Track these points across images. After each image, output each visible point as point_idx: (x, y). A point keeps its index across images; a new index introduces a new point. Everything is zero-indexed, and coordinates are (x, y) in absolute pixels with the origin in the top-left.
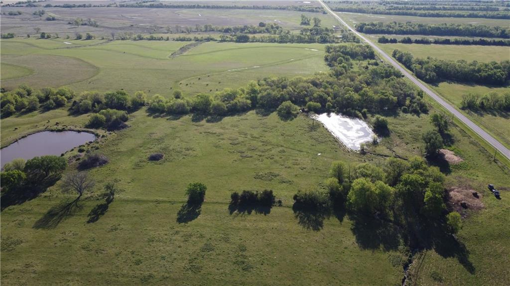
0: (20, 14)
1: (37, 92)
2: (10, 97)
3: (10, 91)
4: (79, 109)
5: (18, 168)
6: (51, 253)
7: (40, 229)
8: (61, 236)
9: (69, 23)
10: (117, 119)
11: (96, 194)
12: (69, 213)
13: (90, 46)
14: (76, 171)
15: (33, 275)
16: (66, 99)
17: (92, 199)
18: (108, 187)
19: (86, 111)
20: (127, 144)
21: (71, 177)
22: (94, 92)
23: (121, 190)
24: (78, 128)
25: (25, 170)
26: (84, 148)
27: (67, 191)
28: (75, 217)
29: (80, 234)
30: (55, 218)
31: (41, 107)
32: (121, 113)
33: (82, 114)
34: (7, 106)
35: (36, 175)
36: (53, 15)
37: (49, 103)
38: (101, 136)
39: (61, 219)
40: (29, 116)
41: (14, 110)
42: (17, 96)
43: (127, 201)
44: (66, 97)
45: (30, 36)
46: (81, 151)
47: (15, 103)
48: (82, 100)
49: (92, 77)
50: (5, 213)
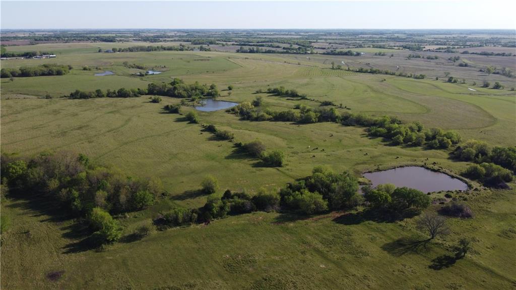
0: (436, 58)
1: (427, 130)
2: (403, 130)
3: (404, 124)
4: (460, 155)
5: (388, 191)
6: (388, 277)
7: (386, 252)
8: (401, 267)
9: (481, 71)
10: (498, 177)
11: (448, 243)
12: (415, 249)
13: (495, 95)
14: (436, 213)
15: (366, 288)
16: (451, 143)
17: (442, 247)
18: (462, 242)
19: (467, 159)
20: (501, 206)
21: (429, 217)
22: (482, 142)
23: (475, 251)
24: (453, 174)
25: (392, 195)
26: (452, 195)
27: (420, 228)
28: (419, 256)
29: (418, 274)
30: (401, 248)
31: (425, 144)
32: (506, 171)
33: (462, 161)
34: (398, 136)
35: (400, 203)
36: (466, 61)
37: (433, 142)
38: (474, 188)
39: (406, 252)
40: (412, 150)
41: (402, 141)
42: (409, 129)
43: (478, 266)
44: (451, 141)
45: (439, 78)
46: (448, 196)
47: (405, 135)
48: (467, 147)
49: (486, 127)
50: (365, 225)
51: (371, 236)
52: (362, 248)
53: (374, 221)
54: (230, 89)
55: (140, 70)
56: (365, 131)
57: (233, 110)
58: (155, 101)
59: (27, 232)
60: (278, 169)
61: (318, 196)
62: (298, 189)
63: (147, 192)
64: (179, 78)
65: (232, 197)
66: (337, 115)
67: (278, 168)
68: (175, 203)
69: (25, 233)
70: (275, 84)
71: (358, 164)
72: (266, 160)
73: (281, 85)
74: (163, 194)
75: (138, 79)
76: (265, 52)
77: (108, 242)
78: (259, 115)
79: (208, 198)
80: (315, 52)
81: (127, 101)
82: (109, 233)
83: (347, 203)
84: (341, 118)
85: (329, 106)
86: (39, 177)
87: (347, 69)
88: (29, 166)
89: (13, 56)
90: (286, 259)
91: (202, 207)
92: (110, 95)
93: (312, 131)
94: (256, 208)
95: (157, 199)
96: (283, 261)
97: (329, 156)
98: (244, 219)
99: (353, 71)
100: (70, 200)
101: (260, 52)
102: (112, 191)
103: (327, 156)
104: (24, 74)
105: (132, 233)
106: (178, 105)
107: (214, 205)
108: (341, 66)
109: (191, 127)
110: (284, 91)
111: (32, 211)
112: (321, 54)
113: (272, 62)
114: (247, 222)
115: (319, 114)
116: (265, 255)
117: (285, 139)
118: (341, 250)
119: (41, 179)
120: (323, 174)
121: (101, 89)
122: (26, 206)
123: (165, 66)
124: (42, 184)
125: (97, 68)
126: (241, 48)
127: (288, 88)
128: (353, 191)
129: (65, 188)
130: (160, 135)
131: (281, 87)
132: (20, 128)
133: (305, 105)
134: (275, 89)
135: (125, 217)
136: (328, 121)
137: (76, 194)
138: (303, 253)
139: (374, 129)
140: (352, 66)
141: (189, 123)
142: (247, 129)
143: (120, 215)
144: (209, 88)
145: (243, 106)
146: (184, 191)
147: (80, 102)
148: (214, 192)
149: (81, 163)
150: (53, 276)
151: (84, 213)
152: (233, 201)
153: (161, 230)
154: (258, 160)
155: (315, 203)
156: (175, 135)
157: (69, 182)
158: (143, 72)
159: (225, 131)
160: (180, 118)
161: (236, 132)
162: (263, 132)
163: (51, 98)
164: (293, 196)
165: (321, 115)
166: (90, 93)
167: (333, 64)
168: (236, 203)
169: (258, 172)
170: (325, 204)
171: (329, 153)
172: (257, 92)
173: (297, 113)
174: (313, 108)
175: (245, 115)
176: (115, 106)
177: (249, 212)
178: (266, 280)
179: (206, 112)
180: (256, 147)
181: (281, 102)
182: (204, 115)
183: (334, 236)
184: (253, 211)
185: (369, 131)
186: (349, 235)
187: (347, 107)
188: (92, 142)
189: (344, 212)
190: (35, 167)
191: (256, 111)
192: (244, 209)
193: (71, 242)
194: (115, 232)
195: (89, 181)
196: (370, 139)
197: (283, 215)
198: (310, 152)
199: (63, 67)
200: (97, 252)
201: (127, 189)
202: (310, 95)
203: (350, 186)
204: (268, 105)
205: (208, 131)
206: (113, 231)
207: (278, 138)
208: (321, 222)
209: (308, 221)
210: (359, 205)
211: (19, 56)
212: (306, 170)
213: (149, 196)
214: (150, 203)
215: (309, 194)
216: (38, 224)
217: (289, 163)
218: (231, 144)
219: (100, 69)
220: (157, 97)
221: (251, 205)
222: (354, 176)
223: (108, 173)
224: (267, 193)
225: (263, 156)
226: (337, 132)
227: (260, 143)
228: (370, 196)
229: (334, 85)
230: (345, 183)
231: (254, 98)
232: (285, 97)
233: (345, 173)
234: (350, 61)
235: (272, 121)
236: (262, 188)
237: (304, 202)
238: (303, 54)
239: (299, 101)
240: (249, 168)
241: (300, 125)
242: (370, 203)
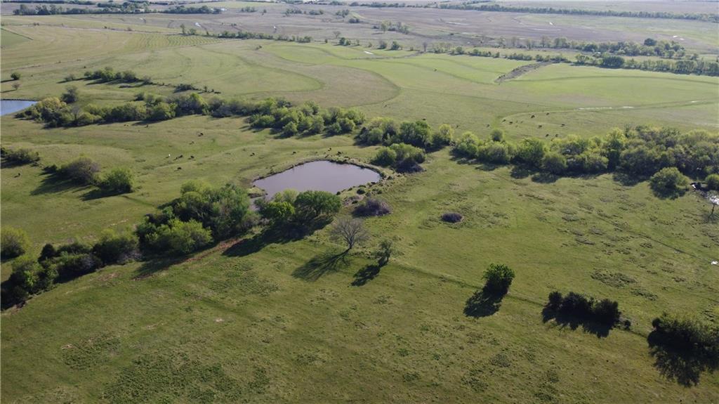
0: (321, 13)
1: (324, 111)
2: (294, 115)
3: (296, 106)
4: (367, 139)
5: (288, 200)
6: (305, 310)
7: (298, 279)
8: (319, 294)
9: (375, 28)
10: (410, 158)
11: (368, 250)
12: (333, 267)
13: (395, 58)
14: (350, 216)
15: (282, 332)
16: (354, 124)
17: (363, 256)
18: (384, 245)
19: (375, 142)
20: (418, 193)
21: (343, 223)
22: (388, 119)
23: (399, 252)
24: (362, 163)
25: (295, 204)
26: (365, 189)
27: (335, 239)
28: (338, 274)
29: (341, 296)
30: (316, 270)
31: (325, 129)
32: (418, 150)
33: (369, 145)
34: (289, 124)
35: (306, 211)
36: (357, 16)
37: (334, 126)
38: (388, 177)
39: (323, 272)
40: (310, 140)
41: (296, 130)
42: (302, 113)
43: (404, 269)
44: (355, 122)
45: (328, 41)
46: (360, 192)
47: (298, 122)
48: (373, 127)
49: (389, 99)
50: (267, 250)
51: (276, 264)
52: (268, 281)
53: (278, 243)
54: (15, 78)
56: (246, 122)
57: (29, 113)
60: (126, 197)
61: (195, 225)
62: (164, 220)
65: (58, 254)
66: (202, 103)
67: (126, 195)
70: (96, 64)
71: (243, 170)
72: (103, 185)
73: (107, 65)
76: (68, 13)
78: (78, 117)
79: (13, 265)
80: (152, 10)
83: (238, 226)
84: (209, 107)
85: (189, 91)
87: (206, 34)
90: (166, 325)
91: (6, 282)
93: (170, 132)
94: (102, 263)
96: (160, 329)
97: (201, 164)
98: (84, 283)
99: (214, 36)
101: (58, 14)
103: (198, 164)
107: (28, 273)
108: (195, 30)
110: (113, 74)
112: (161, 12)
113: (84, 28)
114: (91, 287)
115: (175, 105)
116: (132, 328)
117: (128, 149)
118: (240, 292)
120: (198, 191)
126: (21, 6)
127: (118, 69)
128: (244, 208)
131: (107, 69)
133: (150, 94)
134: (97, 73)
136: (192, 114)
138: (189, 309)
139: (257, 118)
140: (211, 29)
142: (61, 142)
145: (46, 104)
148: (22, 253)
152: (61, 260)
154: (89, 188)
155: (193, 236)
159: (21, 150)
161: (43, 148)
162: (90, 144)
164: (158, 233)
165: (179, 107)
167: (182, 26)
168: (66, 263)
169: (94, 207)
170: (207, 235)
171: (201, 161)
172: (67, 80)
173: (141, 107)
174: (164, 97)
175: (52, 120)
177: (92, 270)
178: (139, 363)
180: (83, 169)
181: (111, 92)
184: (98, 268)
185: (251, 121)
186: (248, 269)
187: (215, 91)
189: (236, 240)
191: (71, 111)
192: (82, 268)
196: (254, 132)
197: (148, 262)
198: (171, 163)
202: (156, 77)
203: (239, 202)
204: (90, 98)
207: (116, 149)
208: (207, 261)
209: (188, 263)
210: (255, 226)
212: (171, 190)
215: (182, 224)
217: (143, 185)
218: (37, 170)
221: (93, 260)
222: (240, 188)
224: (115, 236)
225: (98, 180)
226: (206, 128)
227: (89, 162)
228: (266, 211)
229: (189, 59)
230: (231, 199)
231: (63, 89)
232: (116, 83)
233: (228, 185)
234: (207, 22)
235: (102, 123)
236: (107, 230)
237: (177, 238)
238: (132, 13)
239: (140, 88)
240: (78, 203)
241: (149, 125)
242: (268, 221)
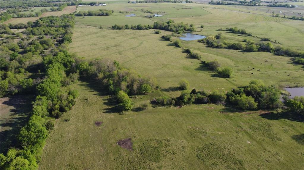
5: (301, 101)
50: (282, 121)
51: (284, 129)
52: (277, 135)
53: (288, 120)
54: (202, 27)
55: (150, 14)
56: (291, 60)
57: (202, 40)
58: (157, 33)
59: (87, 99)
60: (227, 80)
61: (251, 99)
62: (239, 93)
63: (148, 85)
64: (172, 19)
65: (196, 94)
66: (271, 48)
67: (227, 78)
68: (163, 93)
69: (86, 100)
70: (231, 25)
71: (282, 81)
72: (220, 73)
73: (236, 26)
74: (157, 87)
75: (148, 19)
76: (227, 4)
77: (126, 110)
78: (219, 45)
79: (182, 92)
80: (262, 5)
81: (142, 32)
82: (126, 105)
83: (271, 105)
84: (274, 50)
85: (267, 41)
86: (94, 71)
87: (284, 17)
88: (90, 65)
89: (85, 4)
90: (226, 135)
91: (178, 97)
92: (132, 28)
93: (253, 57)
94: (210, 102)
95: (153, 90)
96: (223, 135)
97: (262, 74)
98: (202, 107)
99: (287, 18)
100: (108, 85)
101: (224, 4)
102: (130, 83)
104: (90, 14)
105: (138, 107)
106: (170, 36)
107: (185, 97)
108: (279, 15)
109: (176, 49)
110: (237, 30)
111: (90, 89)
112: (266, 6)
113: (231, 11)
114: (204, 109)
115: (259, 46)
116: (213, 130)
117: (234, 61)
118: (262, 134)
119: (95, 72)
120: (257, 85)
121: (128, 24)
122: (88, 86)
123: (164, 12)
124: (96, 75)
125: (127, 12)
126: (212, 1)
127: (240, 28)
128: (276, 98)
129: (106, 78)
130: (158, 53)
131: (235, 28)
132: (86, 44)
133: (250, 40)
134: (231, 29)
135: (136, 98)
136: (265, 51)
137: (111, 82)
138: (237, 132)
139: (297, 59)
140: (287, 15)
141: (175, 47)
142: (210, 53)
143: (133, 96)
144: (190, 26)
145: (209, 38)
146: (169, 87)
147: (117, 31)
148: (186, 89)
149: (115, 65)
150: (98, 124)
151: (115, 93)
152: (197, 96)
153: (154, 107)
154: (214, 72)
155: (249, 103)
156: (167, 54)
157: (108, 75)
158: (152, 15)
159: (196, 53)
160: (170, 44)
161: (203, 54)
162: (220, 56)
163: (102, 28)
164: (235, 97)
165: (260, 47)
166: (122, 26)
167: (273, 13)
168: (198, 97)
169: (214, 80)
170: (255, 105)
171: (262, 72)
172: (219, 30)
173: (244, 45)
174: (255, 42)
175: (210, 44)
176: (135, 34)
177: (206, 103)
178: (211, 145)
179: (186, 41)
180: (214, 65)
181: (234, 37)
182: (184, 43)
183: (258, 125)
184: (208, 103)
185: (294, 60)
186: (269, 126)
187: (280, 43)
188: (122, 54)
189: (268, 111)
190: (93, 66)
191: (217, 42)
192: (203, 101)
193: (108, 108)
194: (130, 105)
195: (118, 76)
196: (294, 65)
197: (227, 108)
198: (249, 70)
199: (109, 11)
200: (120, 114)
201: (138, 82)
202: (254, 33)
203: (275, 95)
204: (225, 38)
205: (186, 53)
206: (129, 104)
207: (229, 60)
208: (251, 116)
209: (243, 113)
210: (279, 108)
211: (88, 4)
212: (246, 82)
213: (149, 87)
214: (149, 91)
215: (246, 97)
216: (92, 96)
217: (235, 76)
218: (199, 62)
219: (128, 13)
220: (158, 30)
221: (207, 99)
222: (278, 89)
223: (128, 73)
224: (218, 93)
225: (218, 70)
226: (270, 59)
227: (217, 62)
228: (287, 103)
229: (272, 27)
230: (272, 93)
231: (217, 33)
232: (237, 34)
233: (272, 86)
234: (286, 11)
235: (227, 49)
236: (216, 90)
237: (242, 102)
238: (253, 6)
239: (246, 37)
240: (209, 77)
241: (245, 53)
242: (287, 108)
